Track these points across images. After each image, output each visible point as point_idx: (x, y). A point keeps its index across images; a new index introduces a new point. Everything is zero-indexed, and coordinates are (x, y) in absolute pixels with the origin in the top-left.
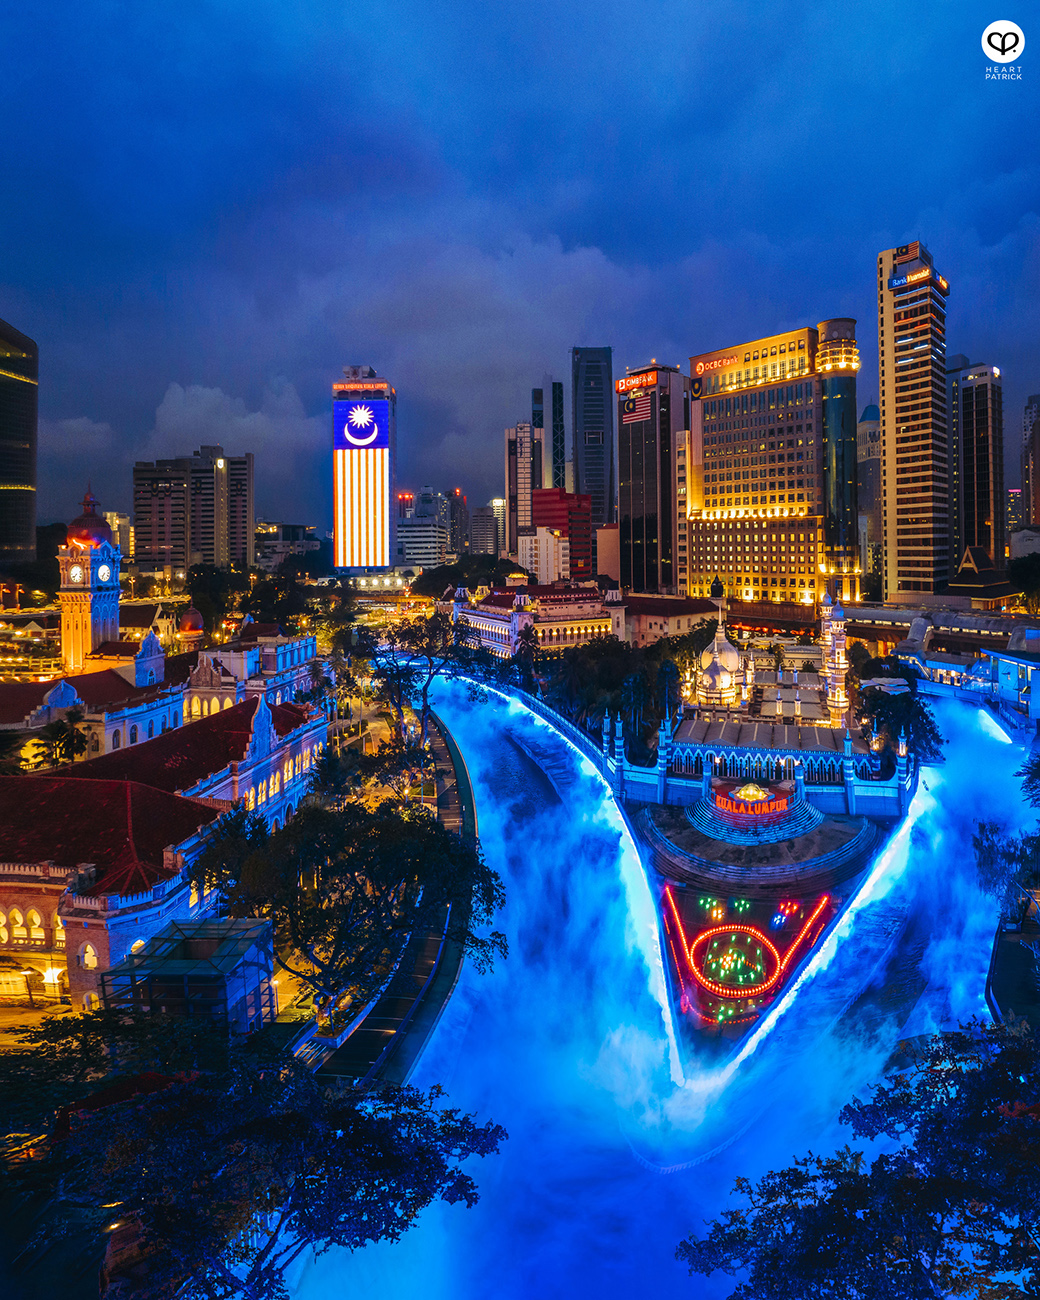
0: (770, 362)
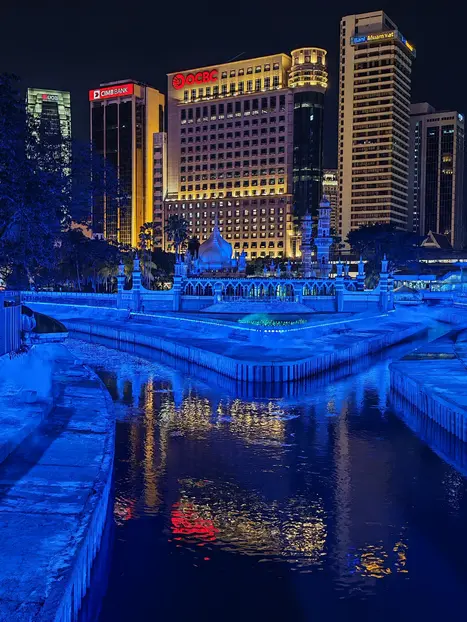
0: (245, 79)
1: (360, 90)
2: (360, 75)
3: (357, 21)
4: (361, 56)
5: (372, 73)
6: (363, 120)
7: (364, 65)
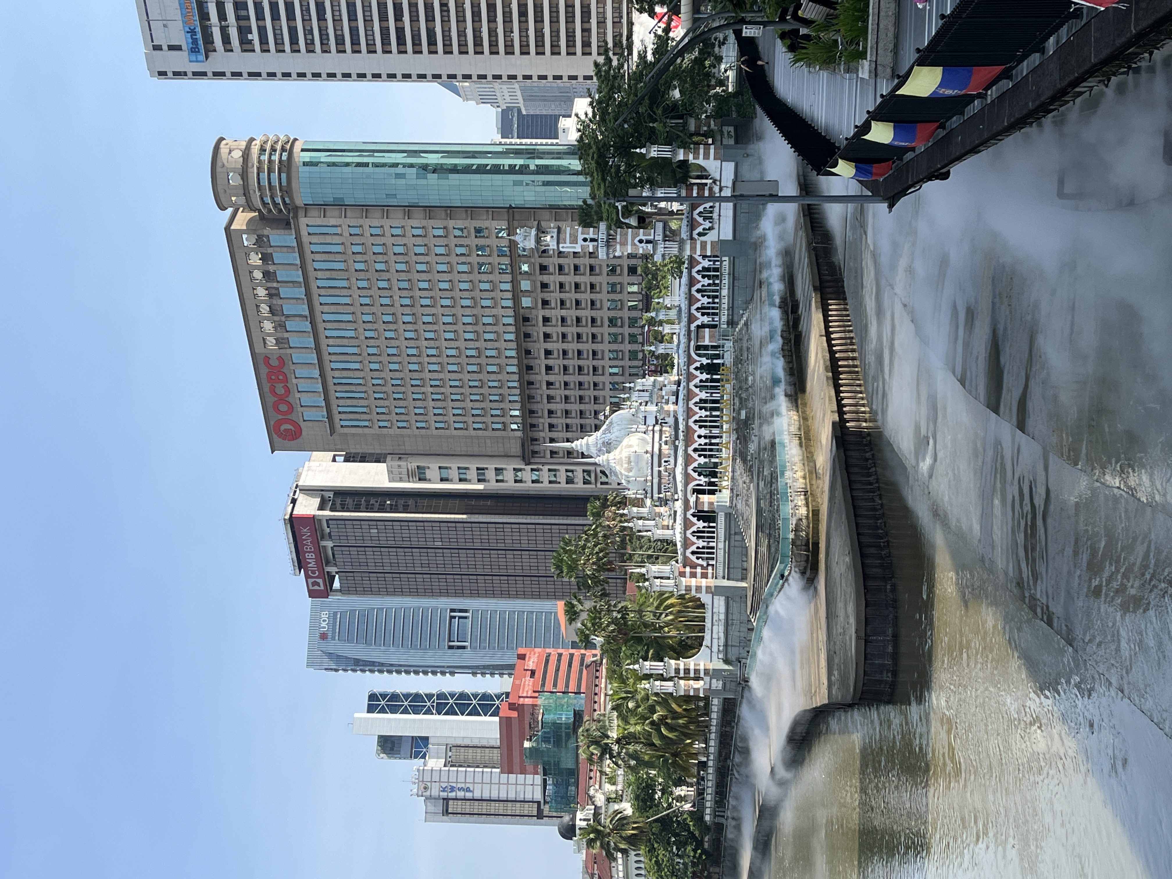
1: (294, 40)
2: (263, 40)
3: (157, 48)
4: (226, 40)
5: (260, 17)
6: (354, 32)
7: (244, 31)
